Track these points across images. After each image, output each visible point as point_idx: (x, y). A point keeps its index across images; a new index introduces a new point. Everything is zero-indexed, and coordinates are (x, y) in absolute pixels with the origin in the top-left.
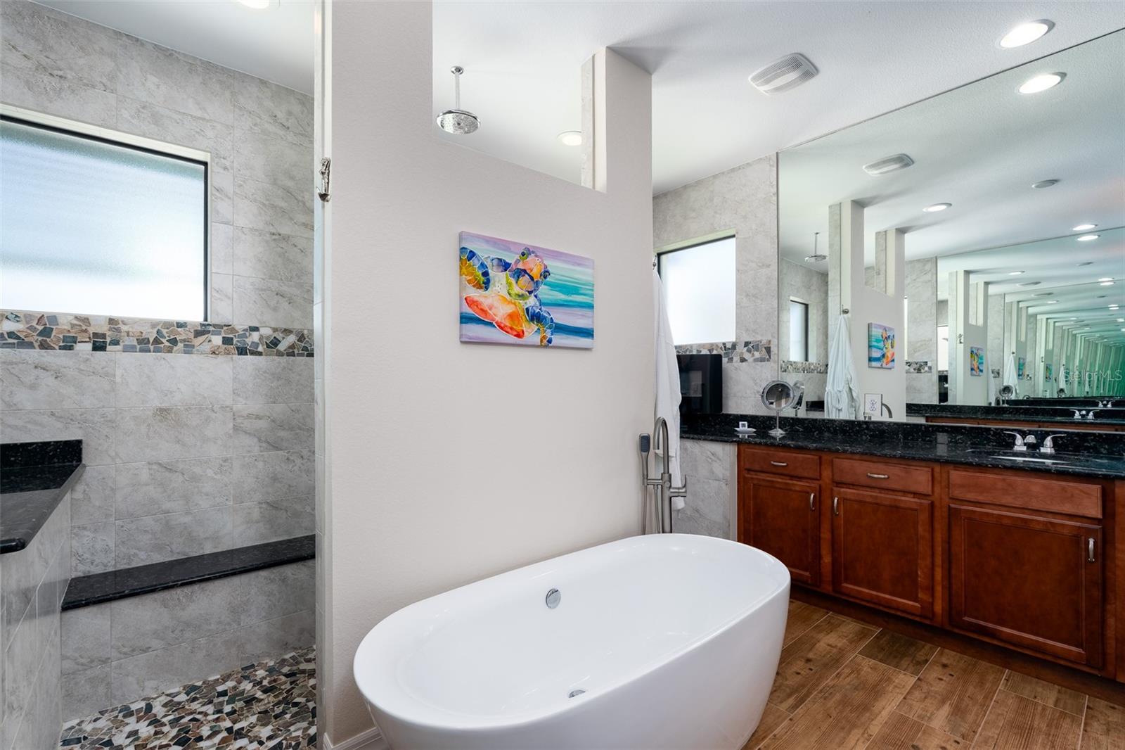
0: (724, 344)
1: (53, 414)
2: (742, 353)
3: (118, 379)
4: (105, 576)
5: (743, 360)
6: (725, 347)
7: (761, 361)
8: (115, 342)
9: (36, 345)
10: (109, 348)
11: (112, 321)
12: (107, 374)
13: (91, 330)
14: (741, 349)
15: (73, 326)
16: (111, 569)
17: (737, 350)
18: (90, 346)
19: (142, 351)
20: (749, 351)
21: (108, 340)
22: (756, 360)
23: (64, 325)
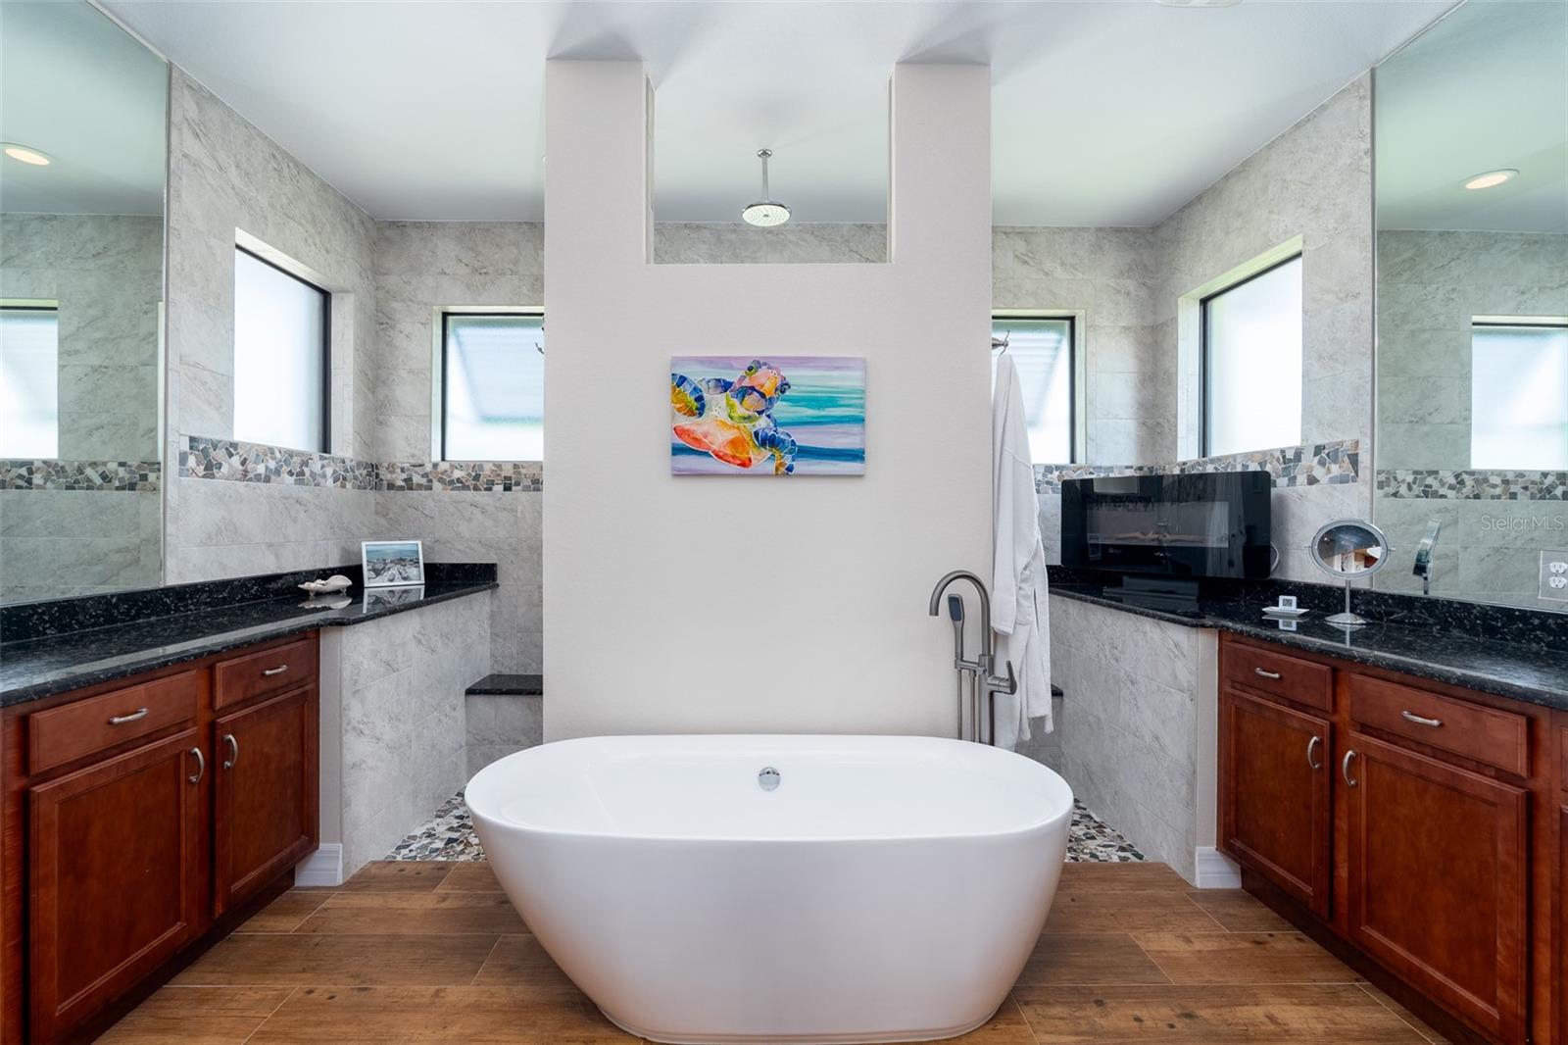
0: (1283, 452)
1: (480, 542)
2: (1311, 468)
3: (519, 515)
4: (510, 676)
5: (1312, 481)
6: (1284, 457)
7: (1341, 482)
8: (518, 484)
9: (471, 487)
10: (513, 488)
11: (516, 466)
12: (512, 510)
13: (503, 474)
14: (1309, 460)
15: (492, 471)
16: (514, 673)
17: (1303, 463)
18: (502, 486)
19: (534, 490)
20: (1322, 463)
21: (513, 482)
22: (1333, 480)
23: (487, 469)
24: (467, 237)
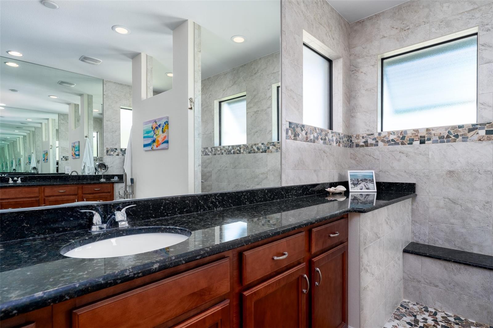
1: (405, 172)
3: (430, 157)
4: (424, 245)
8: (429, 139)
9: (400, 143)
10: (426, 142)
11: (428, 130)
12: (425, 154)
13: (419, 135)
15: (412, 134)
16: (426, 244)
18: (419, 142)
19: (441, 142)
21: (426, 139)
23: (409, 134)
24: (397, 13)
